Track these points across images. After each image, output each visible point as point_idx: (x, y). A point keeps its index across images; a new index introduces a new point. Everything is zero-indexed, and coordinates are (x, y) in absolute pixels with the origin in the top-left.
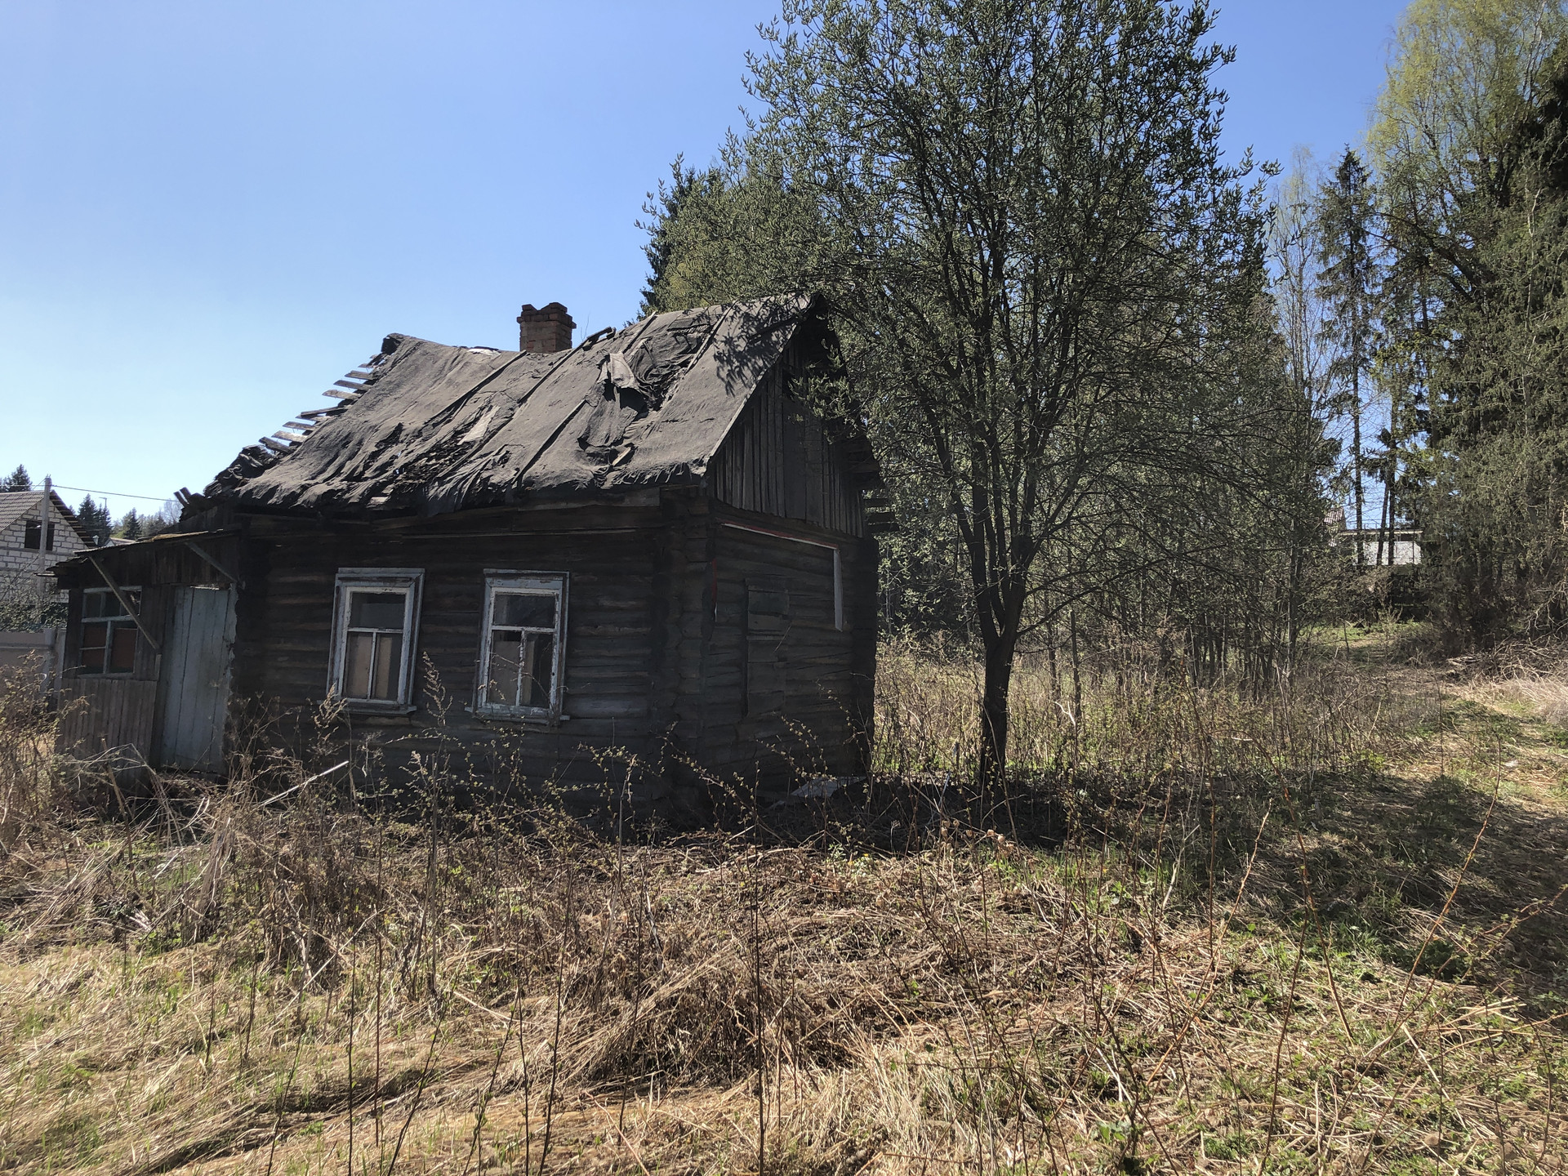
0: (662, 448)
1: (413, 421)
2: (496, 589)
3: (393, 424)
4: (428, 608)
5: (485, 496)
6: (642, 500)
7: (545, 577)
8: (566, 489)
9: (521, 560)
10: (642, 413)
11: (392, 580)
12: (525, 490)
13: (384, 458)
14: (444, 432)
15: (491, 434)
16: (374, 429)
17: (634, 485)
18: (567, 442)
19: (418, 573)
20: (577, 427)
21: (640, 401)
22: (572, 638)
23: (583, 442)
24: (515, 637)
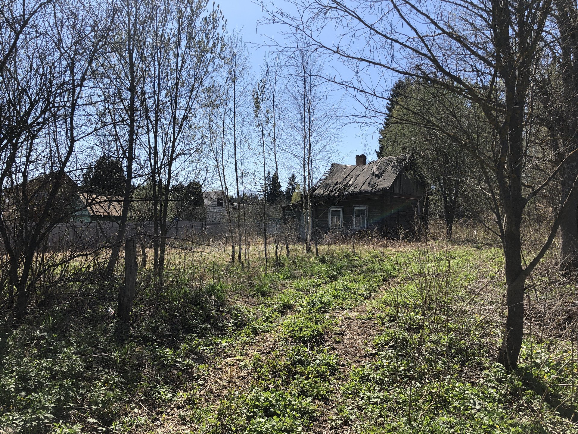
0: (382, 185)
1: (340, 180)
2: (355, 209)
3: (336, 181)
4: (344, 212)
5: (354, 194)
6: (379, 193)
7: (364, 206)
8: (367, 192)
9: (360, 204)
10: (379, 178)
11: (338, 208)
12: (360, 192)
13: (335, 187)
14: (345, 182)
15: (353, 182)
16: (333, 182)
17: (378, 191)
18: (366, 184)
19: (342, 207)
20: (368, 181)
21: (379, 176)
22: (368, 216)
23: (369, 184)
24: (359, 216)
